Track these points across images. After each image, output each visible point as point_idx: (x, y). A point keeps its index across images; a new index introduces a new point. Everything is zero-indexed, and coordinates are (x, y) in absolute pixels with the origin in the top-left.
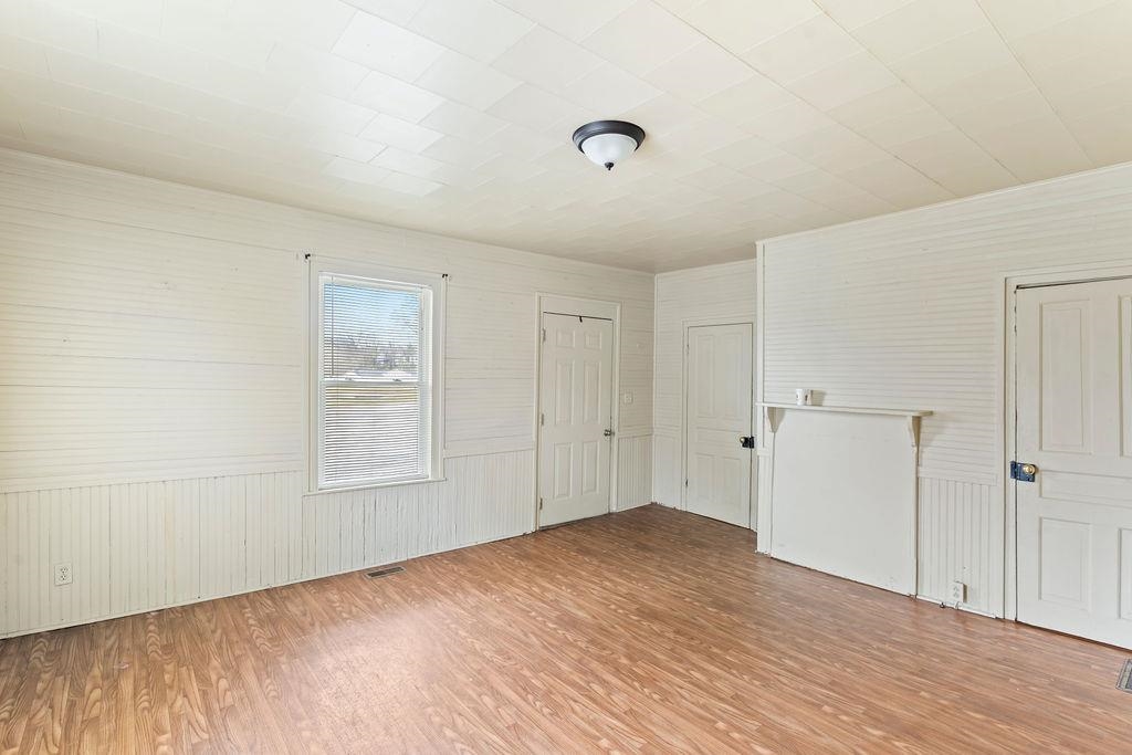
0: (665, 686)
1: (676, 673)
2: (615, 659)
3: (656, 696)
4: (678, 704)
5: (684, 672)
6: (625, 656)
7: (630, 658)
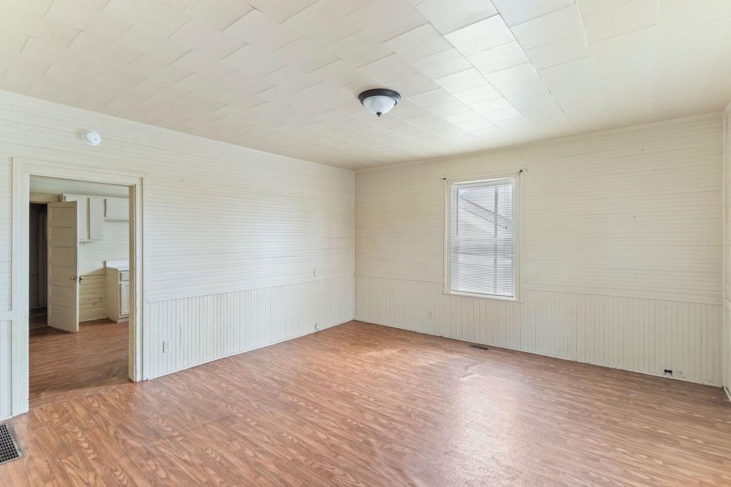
0: (344, 427)
1: (336, 436)
2: (379, 442)
3: (349, 420)
4: (337, 418)
5: (332, 438)
6: (373, 444)
7: (369, 443)
